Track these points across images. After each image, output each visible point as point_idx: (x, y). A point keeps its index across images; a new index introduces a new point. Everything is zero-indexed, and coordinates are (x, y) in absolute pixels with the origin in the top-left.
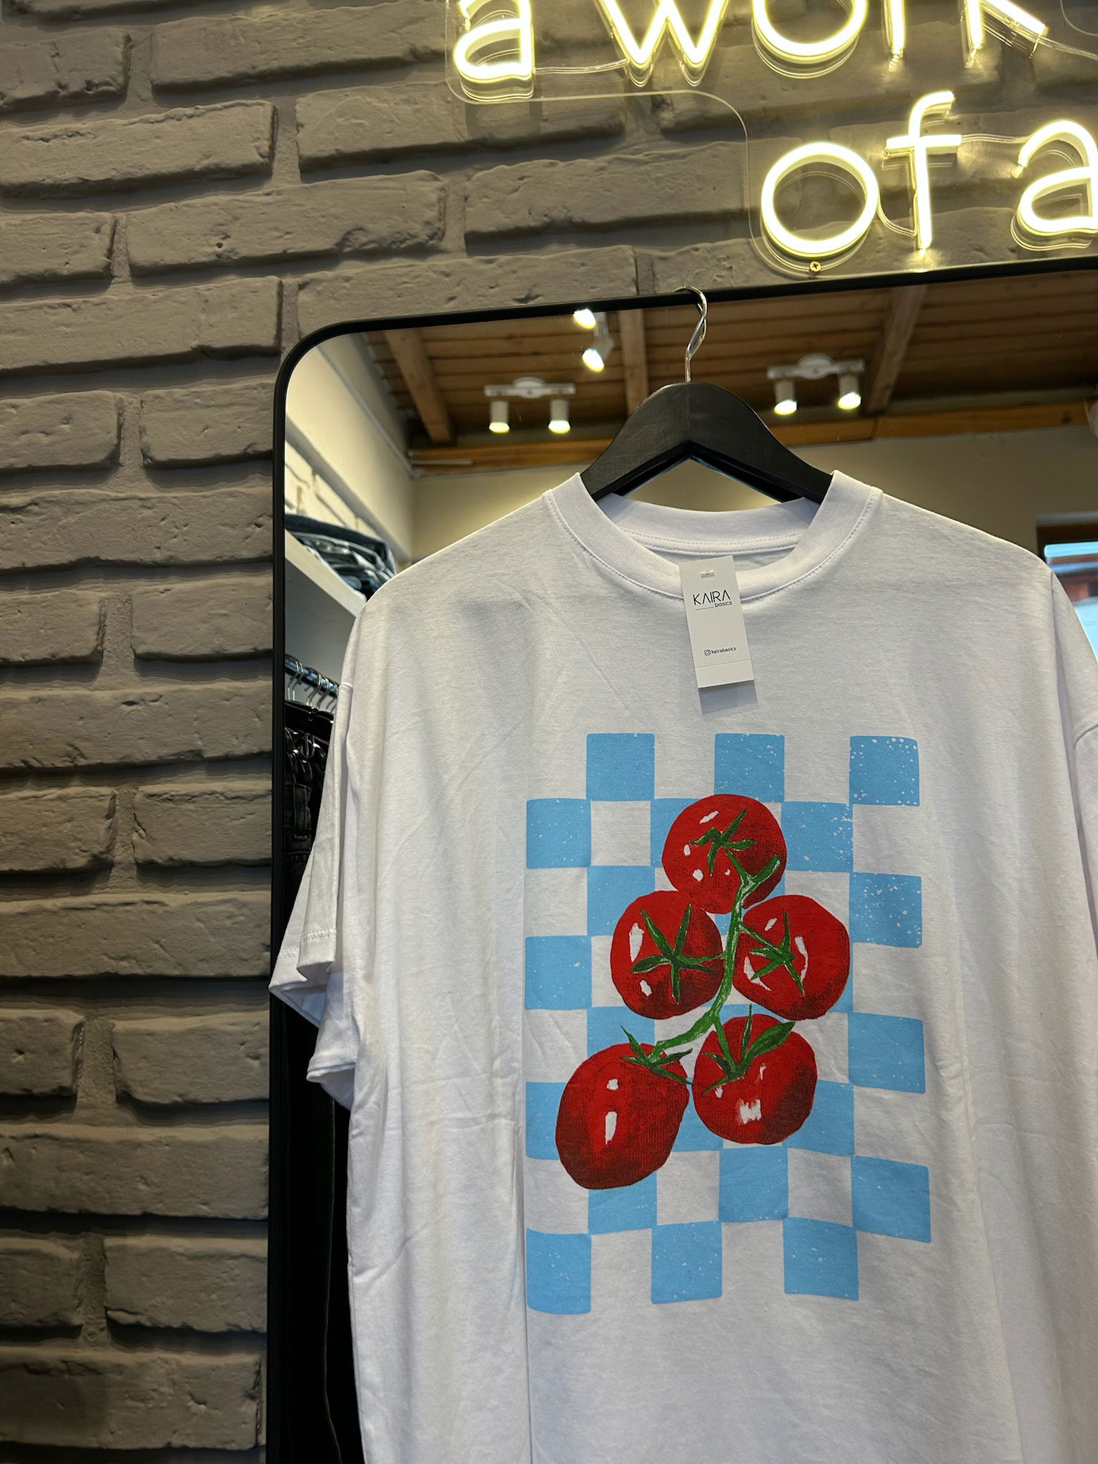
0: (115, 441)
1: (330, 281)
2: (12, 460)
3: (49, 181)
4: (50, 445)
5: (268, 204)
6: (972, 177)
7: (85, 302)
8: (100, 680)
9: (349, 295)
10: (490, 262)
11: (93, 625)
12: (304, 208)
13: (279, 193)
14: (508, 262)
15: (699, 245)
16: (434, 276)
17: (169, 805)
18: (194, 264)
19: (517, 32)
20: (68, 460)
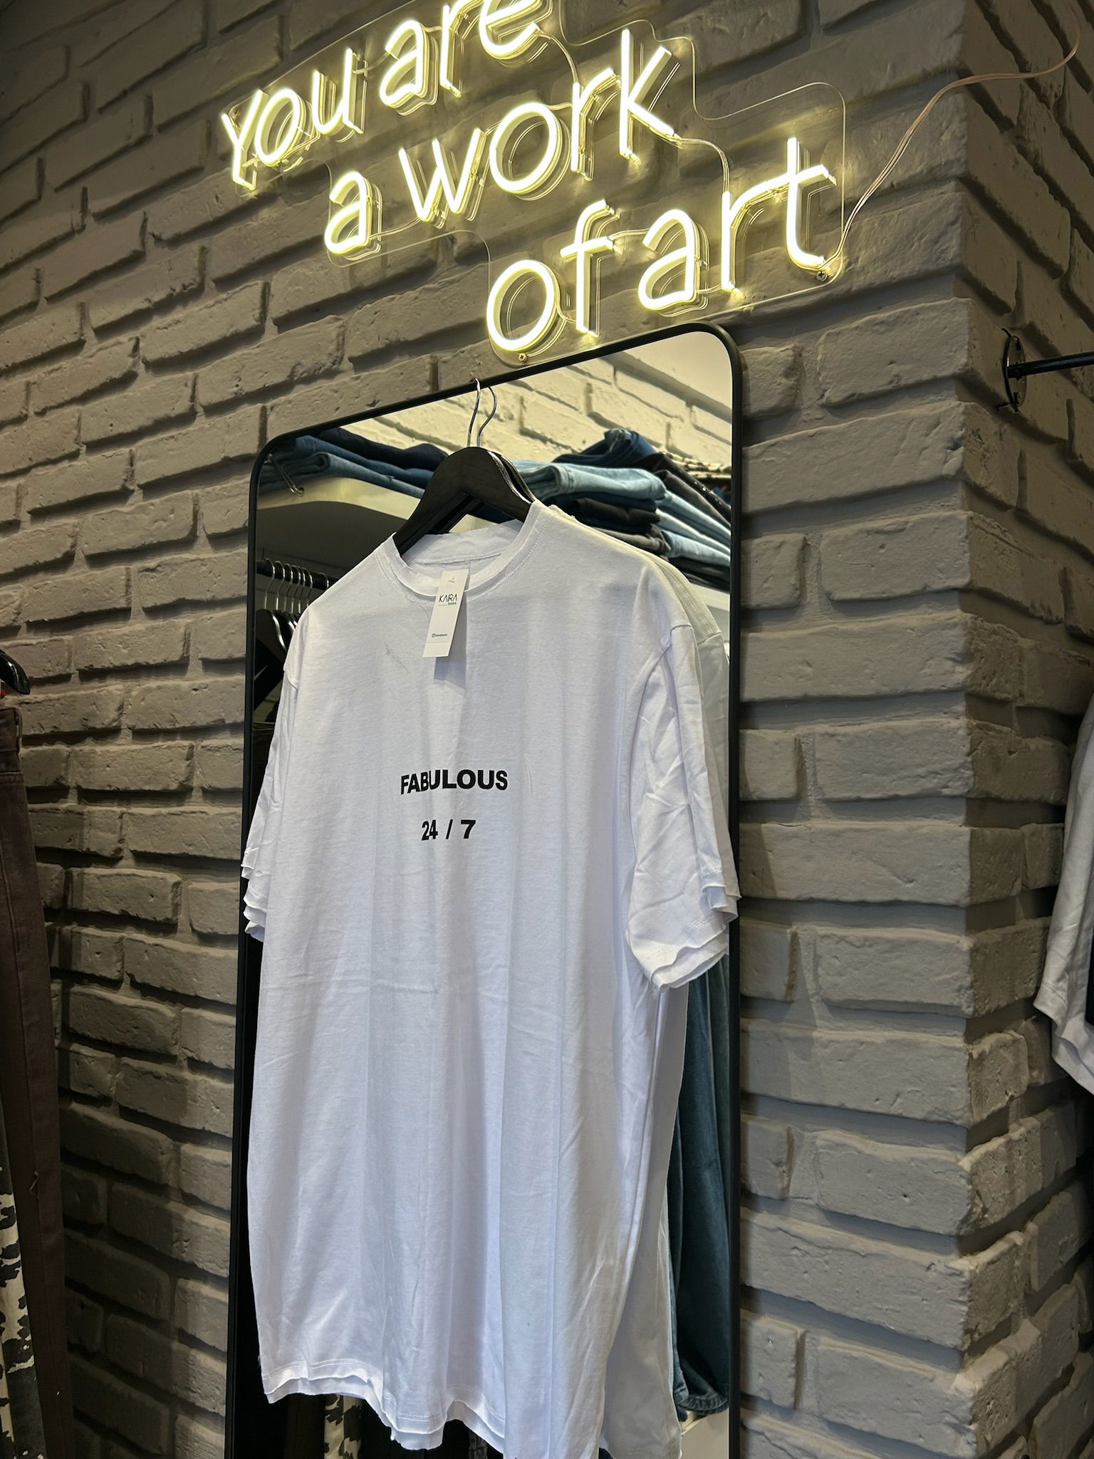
0: (192, 523)
1: (282, 404)
2: (151, 539)
3: (167, 356)
4: (166, 528)
5: (257, 354)
6: (623, 265)
7: (180, 434)
8: (189, 675)
9: (291, 413)
10: (357, 378)
11: (181, 641)
12: (273, 354)
13: (263, 346)
14: (366, 378)
15: (464, 349)
16: (329, 393)
17: (210, 753)
18: (227, 401)
19: (358, 213)
20: (173, 537)
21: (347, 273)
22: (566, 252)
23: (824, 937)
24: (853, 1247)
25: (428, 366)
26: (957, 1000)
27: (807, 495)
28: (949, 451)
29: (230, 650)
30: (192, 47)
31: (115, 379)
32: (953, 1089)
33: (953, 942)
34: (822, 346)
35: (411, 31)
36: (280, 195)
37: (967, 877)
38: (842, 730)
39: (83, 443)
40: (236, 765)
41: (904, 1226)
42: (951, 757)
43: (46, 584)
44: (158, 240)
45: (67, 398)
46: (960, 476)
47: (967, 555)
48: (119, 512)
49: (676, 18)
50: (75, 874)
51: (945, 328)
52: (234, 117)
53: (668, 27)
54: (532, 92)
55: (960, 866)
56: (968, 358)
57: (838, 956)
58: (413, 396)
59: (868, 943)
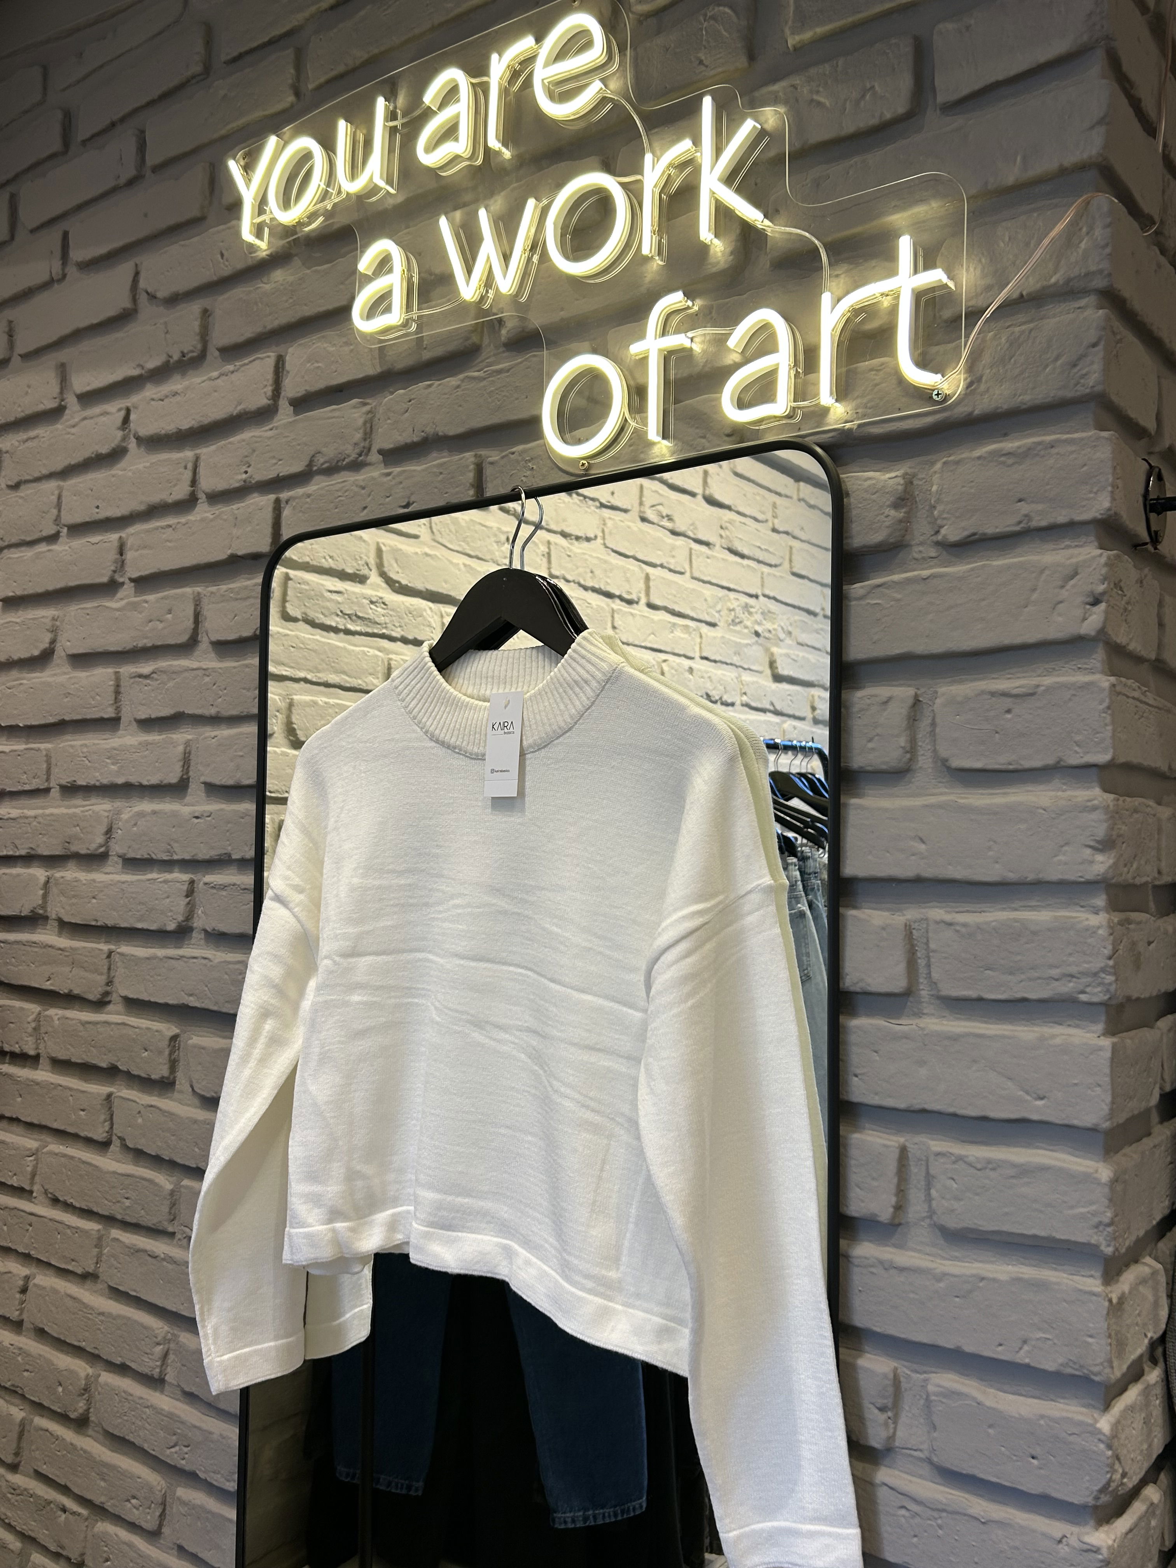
0: (193, 626)
1: (299, 497)
2: (145, 641)
3: (163, 432)
4: (164, 628)
5: (270, 438)
6: (704, 366)
7: (178, 523)
8: (188, 799)
10: (388, 474)
11: (180, 761)
12: (289, 439)
13: (277, 428)
14: (399, 474)
15: (514, 450)
16: (355, 488)
17: (215, 891)
18: (234, 488)
19: (392, 286)
20: (171, 641)
21: (377, 353)
22: (636, 349)
23: (938, 1154)
24: (973, 1511)
25: (472, 467)
26: (1096, 1237)
27: (920, 647)
28: (1088, 607)
29: (239, 775)
30: (193, 77)
31: (102, 454)
32: (1090, 1340)
33: (1091, 1170)
34: (937, 476)
35: (454, 80)
36: (296, 255)
37: (1109, 1099)
38: (961, 918)
39: (65, 526)
40: (245, 907)
41: (1033, 1492)
42: (1090, 959)
43: (21, 684)
44: (152, 297)
45: (45, 472)
46: (1102, 637)
47: (1109, 728)
48: (107, 607)
49: (766, 84)
50: (56, 1018)
51: (1085, 465)
52: (242, 163)
53: (756, 94)
54: (594, 160)
55: (1099, 1085)
56: (1111, 502)
57: (955, 1177)
58: (455, 500)
59: (990, 1166)
